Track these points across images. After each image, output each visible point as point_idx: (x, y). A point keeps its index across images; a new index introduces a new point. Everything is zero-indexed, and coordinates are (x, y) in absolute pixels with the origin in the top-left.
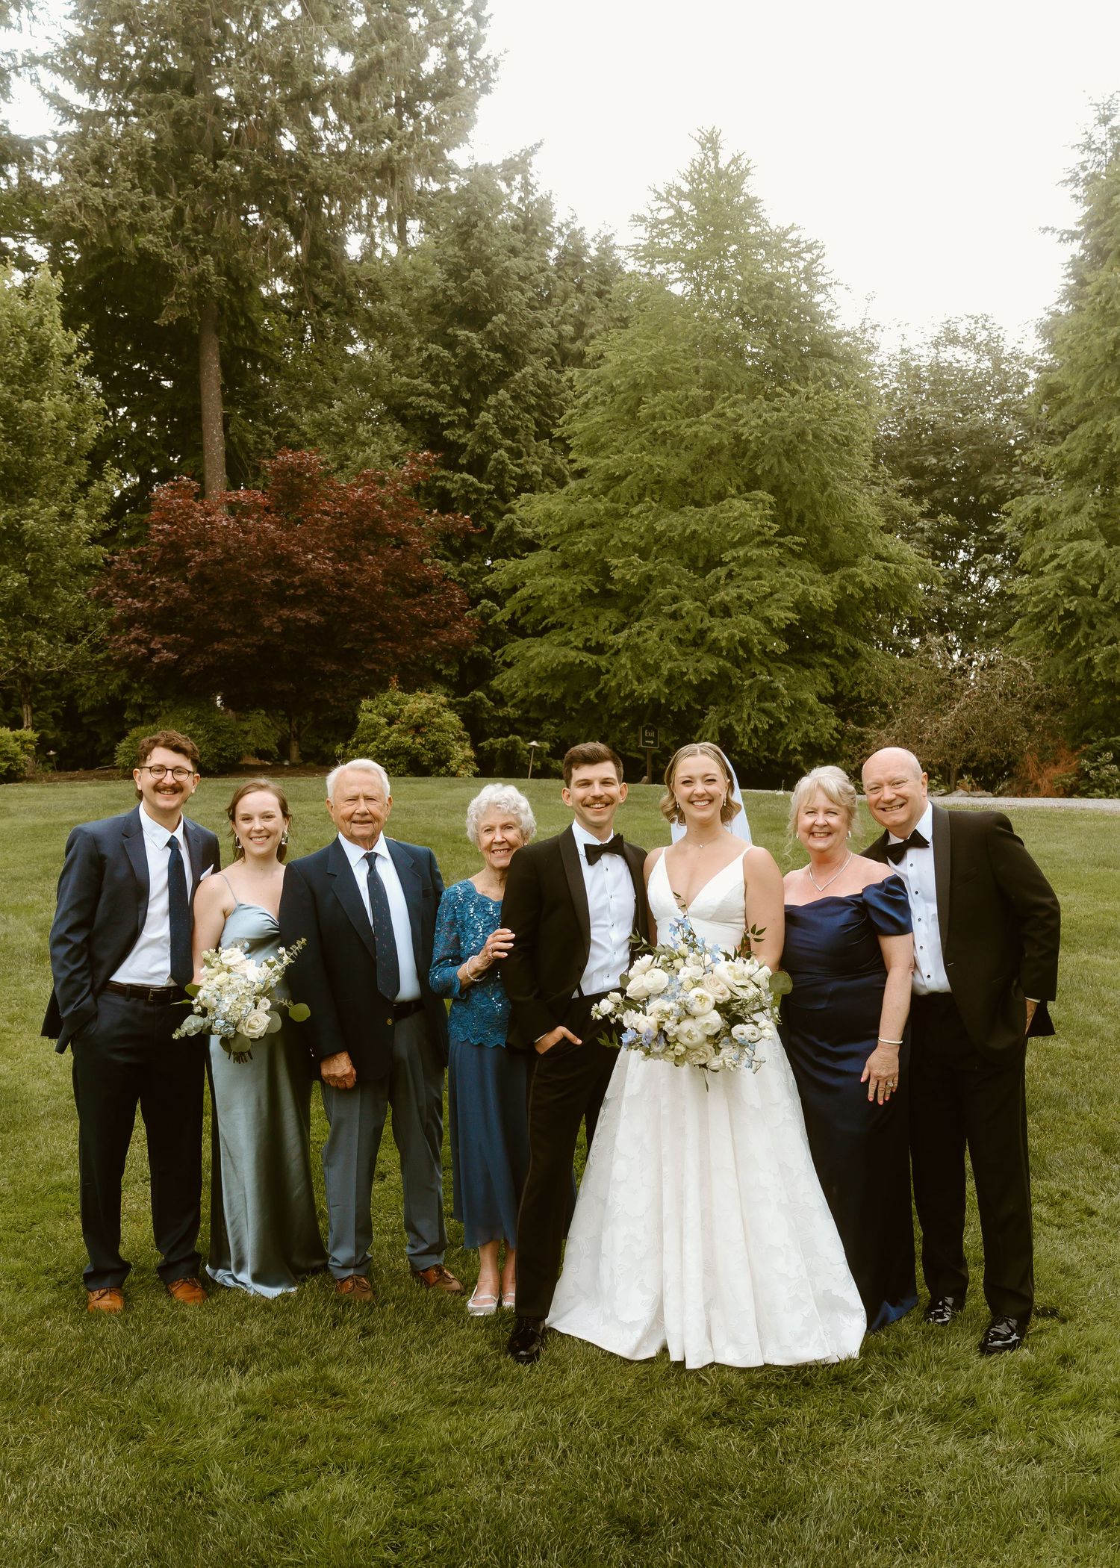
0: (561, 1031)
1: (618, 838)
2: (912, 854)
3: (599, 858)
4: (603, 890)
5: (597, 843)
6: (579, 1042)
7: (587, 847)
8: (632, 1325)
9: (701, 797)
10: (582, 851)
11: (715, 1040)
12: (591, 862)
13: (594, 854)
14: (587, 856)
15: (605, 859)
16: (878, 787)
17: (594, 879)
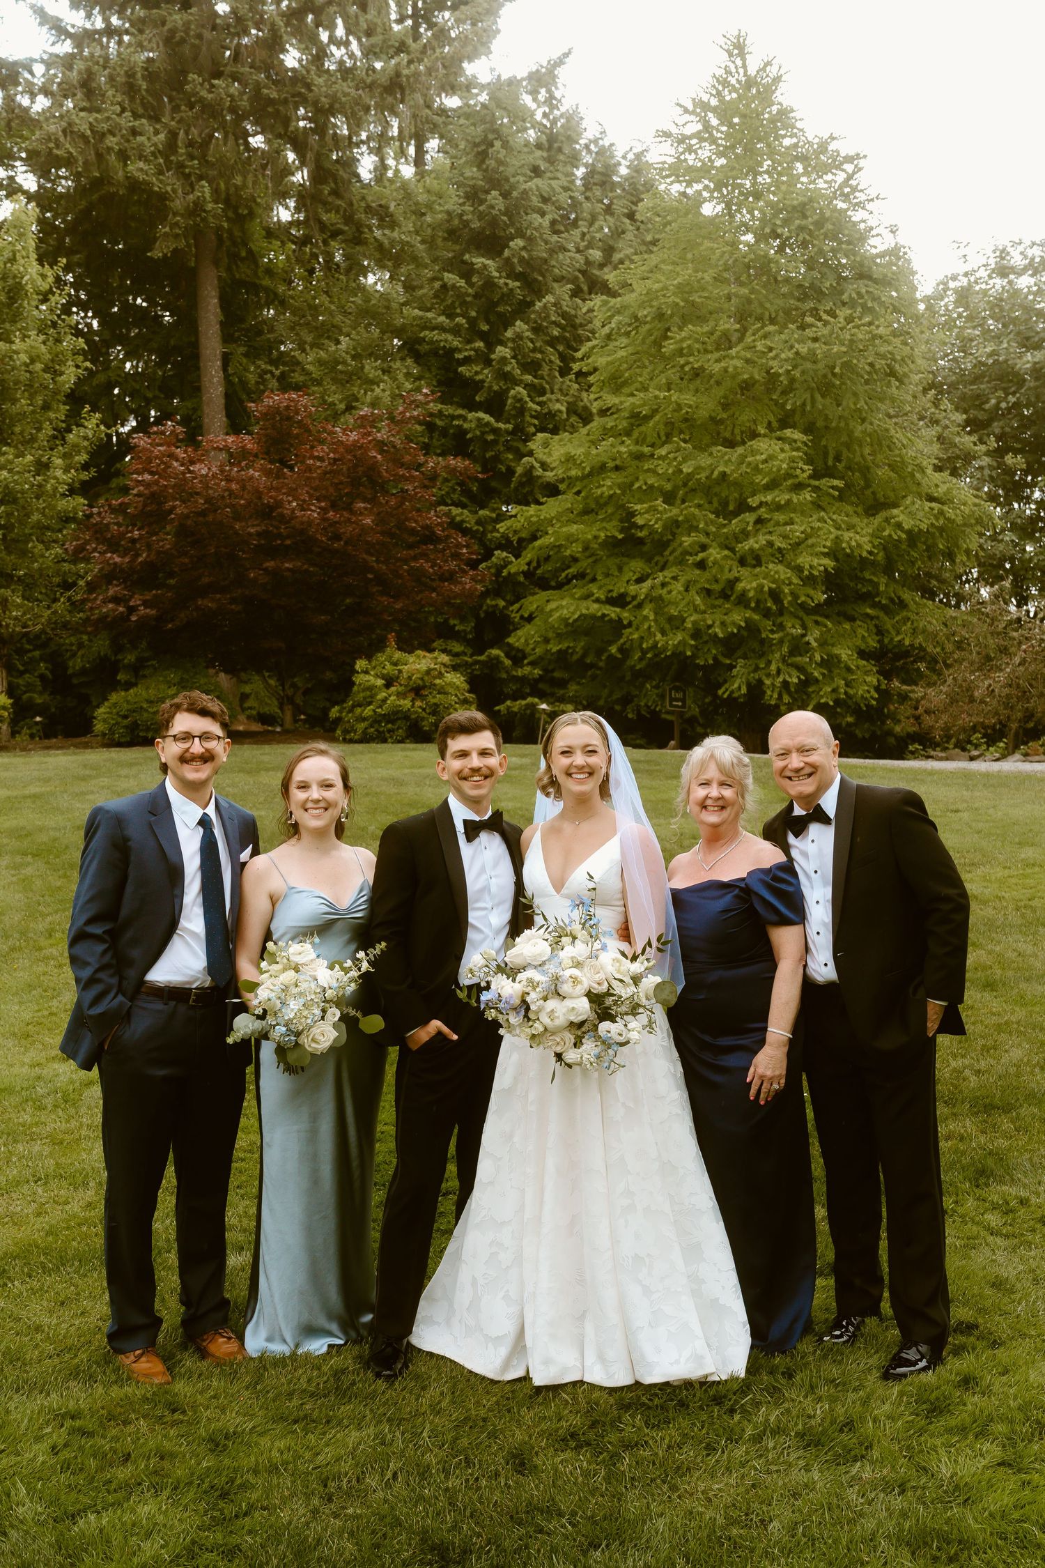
0: (436, 1025)
1: (497, 815)
2: (814, 829)
3: (477, 835)
4: (483, 870)
5: (477, 818)
6: (455, 1037)
7: (465, 822)
8: (498, 1340)
9: (581, 769)
10: (460, 827)
11: (580, 1030)
12: (470, 837)
13: (473, 829)
14: (466, 833)
15: (484, 837)
16: (785, 753)
17: (473, 858)
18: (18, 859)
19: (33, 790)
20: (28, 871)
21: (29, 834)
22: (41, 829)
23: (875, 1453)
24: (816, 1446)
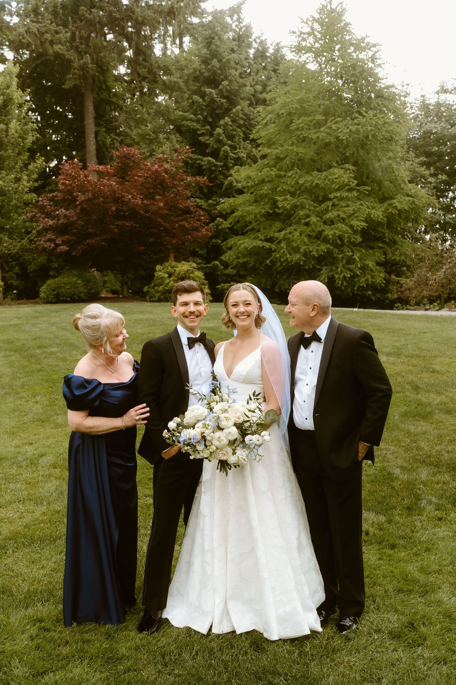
3: (194, 345)
4: (196, 364)
7: (188, 339)
10: (185, 342)
14: (188, 345)
15: (197, 347)
17: (192, 358)
18: (8, 353)
19: (14, 322)
20: (13, 358)
21: (12, 342)
22: (18, 340)
23: (428, 642)
24: (398, 638)
